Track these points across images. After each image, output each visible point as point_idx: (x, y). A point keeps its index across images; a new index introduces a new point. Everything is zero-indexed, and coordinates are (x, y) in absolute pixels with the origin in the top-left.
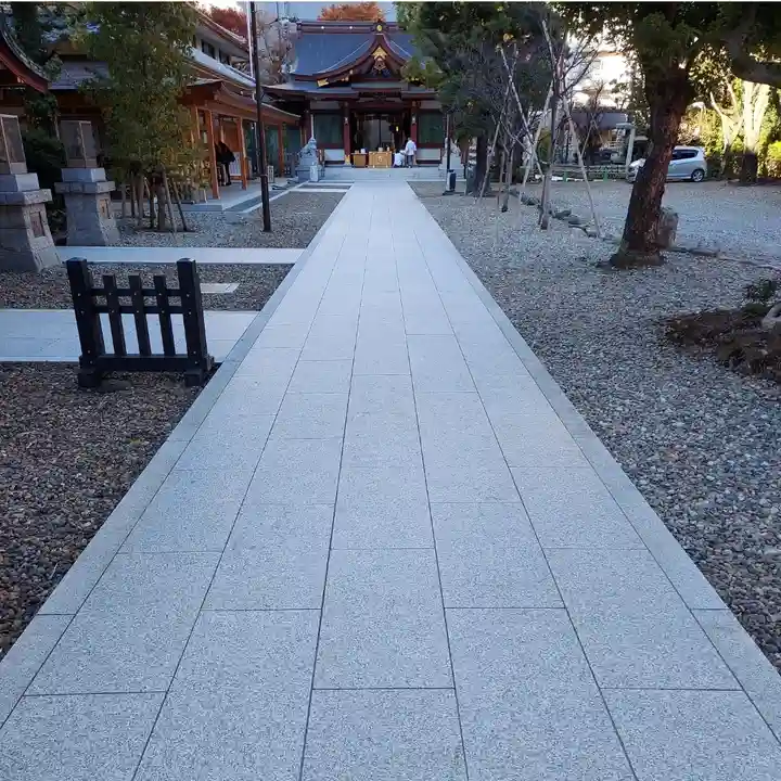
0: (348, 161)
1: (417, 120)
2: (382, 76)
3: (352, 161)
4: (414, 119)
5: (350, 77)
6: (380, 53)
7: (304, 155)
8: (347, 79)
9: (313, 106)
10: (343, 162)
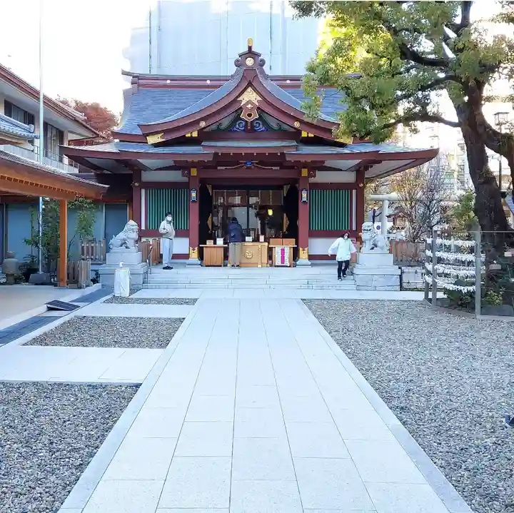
0: (194, 255)
1: (309, 196)
2: (250, 131)
3: (201, 256)
4: (304, 195)
5: (201, 131)
6: (250, 97)
7: (114, 249)
8: (195, 134)
9: (147, 176)
10: (186, 256)
